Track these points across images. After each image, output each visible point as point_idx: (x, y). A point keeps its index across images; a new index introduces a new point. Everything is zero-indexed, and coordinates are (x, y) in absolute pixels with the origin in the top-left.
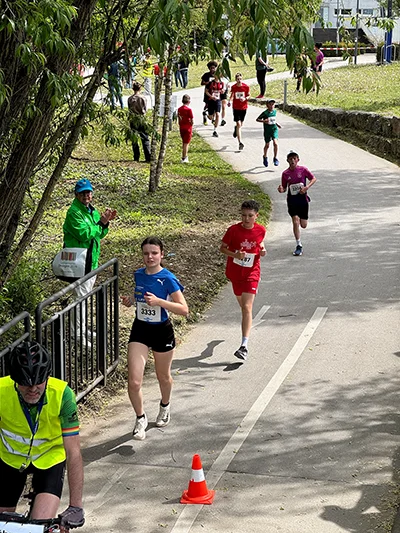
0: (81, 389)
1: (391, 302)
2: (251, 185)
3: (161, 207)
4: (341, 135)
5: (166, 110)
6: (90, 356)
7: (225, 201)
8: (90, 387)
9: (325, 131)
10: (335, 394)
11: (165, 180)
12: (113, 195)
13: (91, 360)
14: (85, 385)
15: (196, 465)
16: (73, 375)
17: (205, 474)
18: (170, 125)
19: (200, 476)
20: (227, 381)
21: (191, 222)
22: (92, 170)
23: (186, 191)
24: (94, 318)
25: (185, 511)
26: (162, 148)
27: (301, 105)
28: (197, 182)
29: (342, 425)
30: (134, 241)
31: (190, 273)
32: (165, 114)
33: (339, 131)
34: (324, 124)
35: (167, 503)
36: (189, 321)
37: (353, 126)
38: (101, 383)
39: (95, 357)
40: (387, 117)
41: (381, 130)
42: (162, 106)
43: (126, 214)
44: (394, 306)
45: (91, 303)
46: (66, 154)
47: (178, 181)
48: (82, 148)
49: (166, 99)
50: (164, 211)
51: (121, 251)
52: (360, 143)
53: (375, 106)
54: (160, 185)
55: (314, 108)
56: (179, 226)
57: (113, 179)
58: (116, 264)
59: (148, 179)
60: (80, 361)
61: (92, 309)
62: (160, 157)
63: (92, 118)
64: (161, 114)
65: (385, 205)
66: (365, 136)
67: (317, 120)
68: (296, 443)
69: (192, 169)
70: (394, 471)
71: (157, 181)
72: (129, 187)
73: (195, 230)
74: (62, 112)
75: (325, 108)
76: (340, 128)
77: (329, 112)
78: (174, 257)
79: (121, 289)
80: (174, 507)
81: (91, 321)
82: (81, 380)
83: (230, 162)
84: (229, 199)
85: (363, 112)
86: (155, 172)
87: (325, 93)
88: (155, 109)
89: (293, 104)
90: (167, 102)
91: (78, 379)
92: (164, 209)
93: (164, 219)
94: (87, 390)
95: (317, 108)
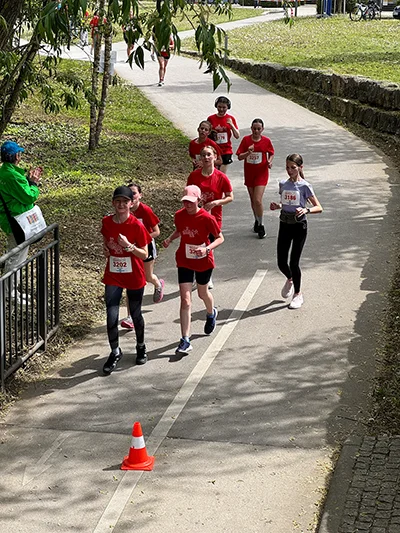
1: (325, 262)
3: (101, 166)
4: (282, 92)
5: (107, 66)
6: (30, 320)
7: (166, 160)
8: (30, 352)
9: (266, 87)
10: (266, 357)
11: (105, 136)
12: (53, 152)
13: (31, 324)
14: (26, 351)
15: (136, 433)
16: (13, 340)
17: (145, 440)
19: (140, 443)
22: (31, 125)
23: (125, 149)
24: (35, 281)
25: (129, 475)
27: (242, 60)
28: (137, 140)
29: (276, 387)
30: (74, 200)
32: (105, 70)
33: (279, 87)
34: (265, 79)
35: (107, 469)
37: (293, 82)
38: (42, 348)
39: (35, 321)
40: (328, 74)
41: (321, 87)
42: (102, 61)
43: (66, 173)
47: (118, 138)
49: (106, 55)
50: (104, 170)
51: (61, 212)
52: (300, 99)
53: (314, 62)
54: (100, 143)
55: (255, 63)
57: (52, 136)
58: (56, 229)
59: (88, 136)
60: (20, 326)
61: (32, 272)
62: (100, 114)
64: (101, 71)
66: (305, 93)
67: (258, 75)
68: (232, 403)
69: (132, 126)
70: (329, 435)
71: (97, 139)
72: (68, 144)
75: (266, 63)
76: (280, 84)
77: (270, 68)
79: (62, 251)
80: (115, 474)
81: (32, 284)
82: (21, 345)
83: (171, 118)
84: (169, 158)
85: (303, 69)
86: (96, 129)
87: (266, 47)
88: (95, 65)
89: (234, 58)
90: (107, 57)
91: (19, 344)
92: (104, 168)
93: (104, 178)
94: (27, 356)
95: (258, 63)
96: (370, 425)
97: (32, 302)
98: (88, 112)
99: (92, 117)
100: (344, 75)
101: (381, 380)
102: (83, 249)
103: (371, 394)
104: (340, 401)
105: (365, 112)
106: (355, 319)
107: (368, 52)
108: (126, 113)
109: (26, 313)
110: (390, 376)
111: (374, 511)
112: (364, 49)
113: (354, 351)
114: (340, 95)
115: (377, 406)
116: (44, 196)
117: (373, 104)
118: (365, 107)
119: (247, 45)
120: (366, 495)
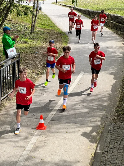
0: (7, 93)
1: (103, 71)
2: (62, 32)
3: (34, 38)
5: (37, 7)
6: (10, 83)
7: (55, 37)
8: (9, 93)
9: (87, 17)
10: (84, 98)
11: (36, 29)
12: (19, 33)
13: (10, 84)
14: (8, 92)
15: (41, 118)
16: (4, 89)
17: (44, 121)
18: (38, 12)
19: (42, 121)
20: (52, 93)
21: (43, 43)
22: (13, 24)
23: (42, 33)
25: (37, 132)
26: (35, 19)
27: (80, 8)
28: (46, 31)
29: (86, 107)
30: (26, 47)
31: (42, 59)
32: (37, 8)
33: (91, 17)
34: (87, 14)
35: (32, 129)
36: (41, 74)
40: (106, 13)
42: (36, 5)
43: (23, 39)
44: (105, 72)
45: (11, 67)
46: (5, 19)
47: (40, 30)
48: (10, 17)
49: (37, 3)
51: (21, 51)
56: (40, 44)
57: (19, 28)
58: (19, 55)
59: (31, 29)
60: (7, 85)
61: (11, 69)
62: (35, 22)
63: (14, 7)
64: (36, 8)
65: (104, 41)
67: (84, 13)
68: (72, 112)
69: (45, 26)
70: (101, 122)
71: (33, 30)
72: (24, 31)
73: (44, 45)
74: (4, 5)
75: (87, 9)
76: (91, 16)
77: (88, 11)
78: (38, 53)
79: (21, 63)
80: (34, 130)
81: (11, 72)
82: (7, 90)
83: (57, 25)
84: (56, 36)
85: (99, 11)
86: (33, 27)
87: (88, 5)
88: (34, 6)
89: (77, 7)
90: (38, 4)
91: (6, 90)
92: (35, 39)
93: (35, 42)
94: (9, 94)
95: (85, 9)
96: (114, 120)
97: (11, 78)
98: (31, 21)
99: (32, 23)
100: (111, 14)
101: (118, 107)
102: (27, 63)
103: (115, 110)
104: (105, 112)
105: (117, 25)
106: (111, 88)
107: (119, 7)
108: (43, 22)
109: (9, 81)
110: (121, 105)
111: (114, 145)
112: (118, 6)
113: (111, 98)
114: (110, 20)
115: (116, 114)
116: (16, 46)
117: (120, 23)
118: (118, 24)
119: (82, 3)
120: (111, 141)
